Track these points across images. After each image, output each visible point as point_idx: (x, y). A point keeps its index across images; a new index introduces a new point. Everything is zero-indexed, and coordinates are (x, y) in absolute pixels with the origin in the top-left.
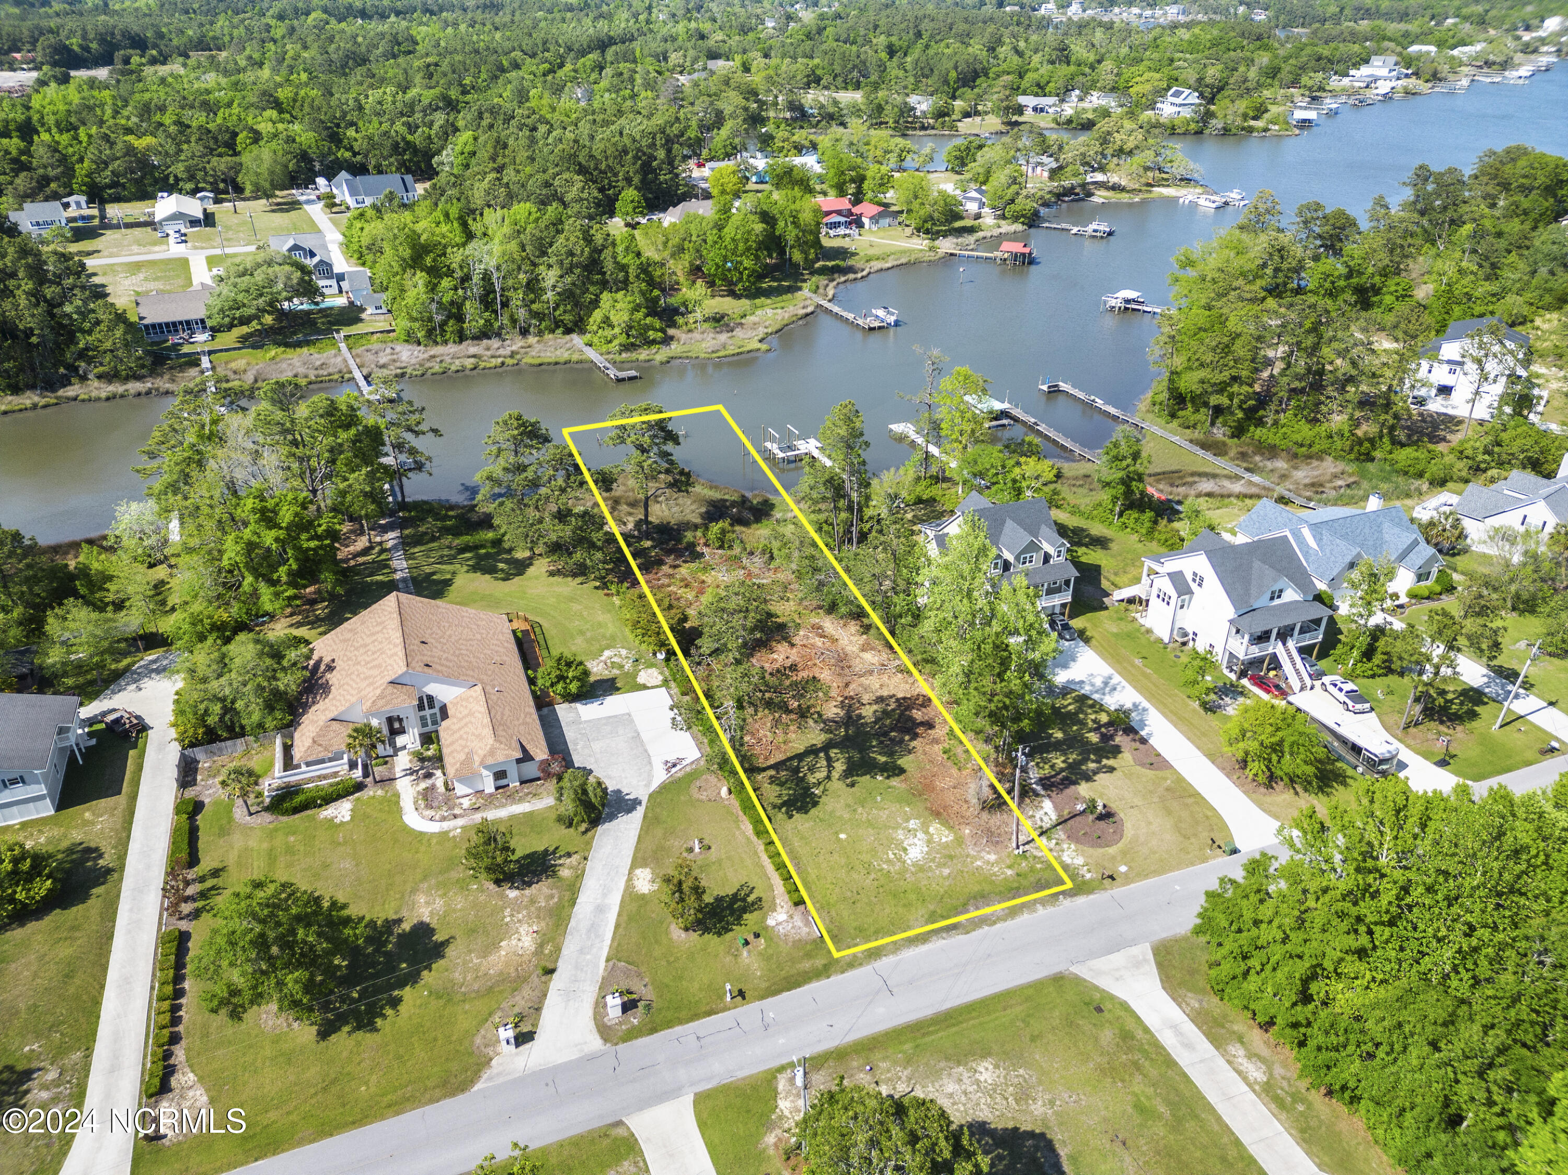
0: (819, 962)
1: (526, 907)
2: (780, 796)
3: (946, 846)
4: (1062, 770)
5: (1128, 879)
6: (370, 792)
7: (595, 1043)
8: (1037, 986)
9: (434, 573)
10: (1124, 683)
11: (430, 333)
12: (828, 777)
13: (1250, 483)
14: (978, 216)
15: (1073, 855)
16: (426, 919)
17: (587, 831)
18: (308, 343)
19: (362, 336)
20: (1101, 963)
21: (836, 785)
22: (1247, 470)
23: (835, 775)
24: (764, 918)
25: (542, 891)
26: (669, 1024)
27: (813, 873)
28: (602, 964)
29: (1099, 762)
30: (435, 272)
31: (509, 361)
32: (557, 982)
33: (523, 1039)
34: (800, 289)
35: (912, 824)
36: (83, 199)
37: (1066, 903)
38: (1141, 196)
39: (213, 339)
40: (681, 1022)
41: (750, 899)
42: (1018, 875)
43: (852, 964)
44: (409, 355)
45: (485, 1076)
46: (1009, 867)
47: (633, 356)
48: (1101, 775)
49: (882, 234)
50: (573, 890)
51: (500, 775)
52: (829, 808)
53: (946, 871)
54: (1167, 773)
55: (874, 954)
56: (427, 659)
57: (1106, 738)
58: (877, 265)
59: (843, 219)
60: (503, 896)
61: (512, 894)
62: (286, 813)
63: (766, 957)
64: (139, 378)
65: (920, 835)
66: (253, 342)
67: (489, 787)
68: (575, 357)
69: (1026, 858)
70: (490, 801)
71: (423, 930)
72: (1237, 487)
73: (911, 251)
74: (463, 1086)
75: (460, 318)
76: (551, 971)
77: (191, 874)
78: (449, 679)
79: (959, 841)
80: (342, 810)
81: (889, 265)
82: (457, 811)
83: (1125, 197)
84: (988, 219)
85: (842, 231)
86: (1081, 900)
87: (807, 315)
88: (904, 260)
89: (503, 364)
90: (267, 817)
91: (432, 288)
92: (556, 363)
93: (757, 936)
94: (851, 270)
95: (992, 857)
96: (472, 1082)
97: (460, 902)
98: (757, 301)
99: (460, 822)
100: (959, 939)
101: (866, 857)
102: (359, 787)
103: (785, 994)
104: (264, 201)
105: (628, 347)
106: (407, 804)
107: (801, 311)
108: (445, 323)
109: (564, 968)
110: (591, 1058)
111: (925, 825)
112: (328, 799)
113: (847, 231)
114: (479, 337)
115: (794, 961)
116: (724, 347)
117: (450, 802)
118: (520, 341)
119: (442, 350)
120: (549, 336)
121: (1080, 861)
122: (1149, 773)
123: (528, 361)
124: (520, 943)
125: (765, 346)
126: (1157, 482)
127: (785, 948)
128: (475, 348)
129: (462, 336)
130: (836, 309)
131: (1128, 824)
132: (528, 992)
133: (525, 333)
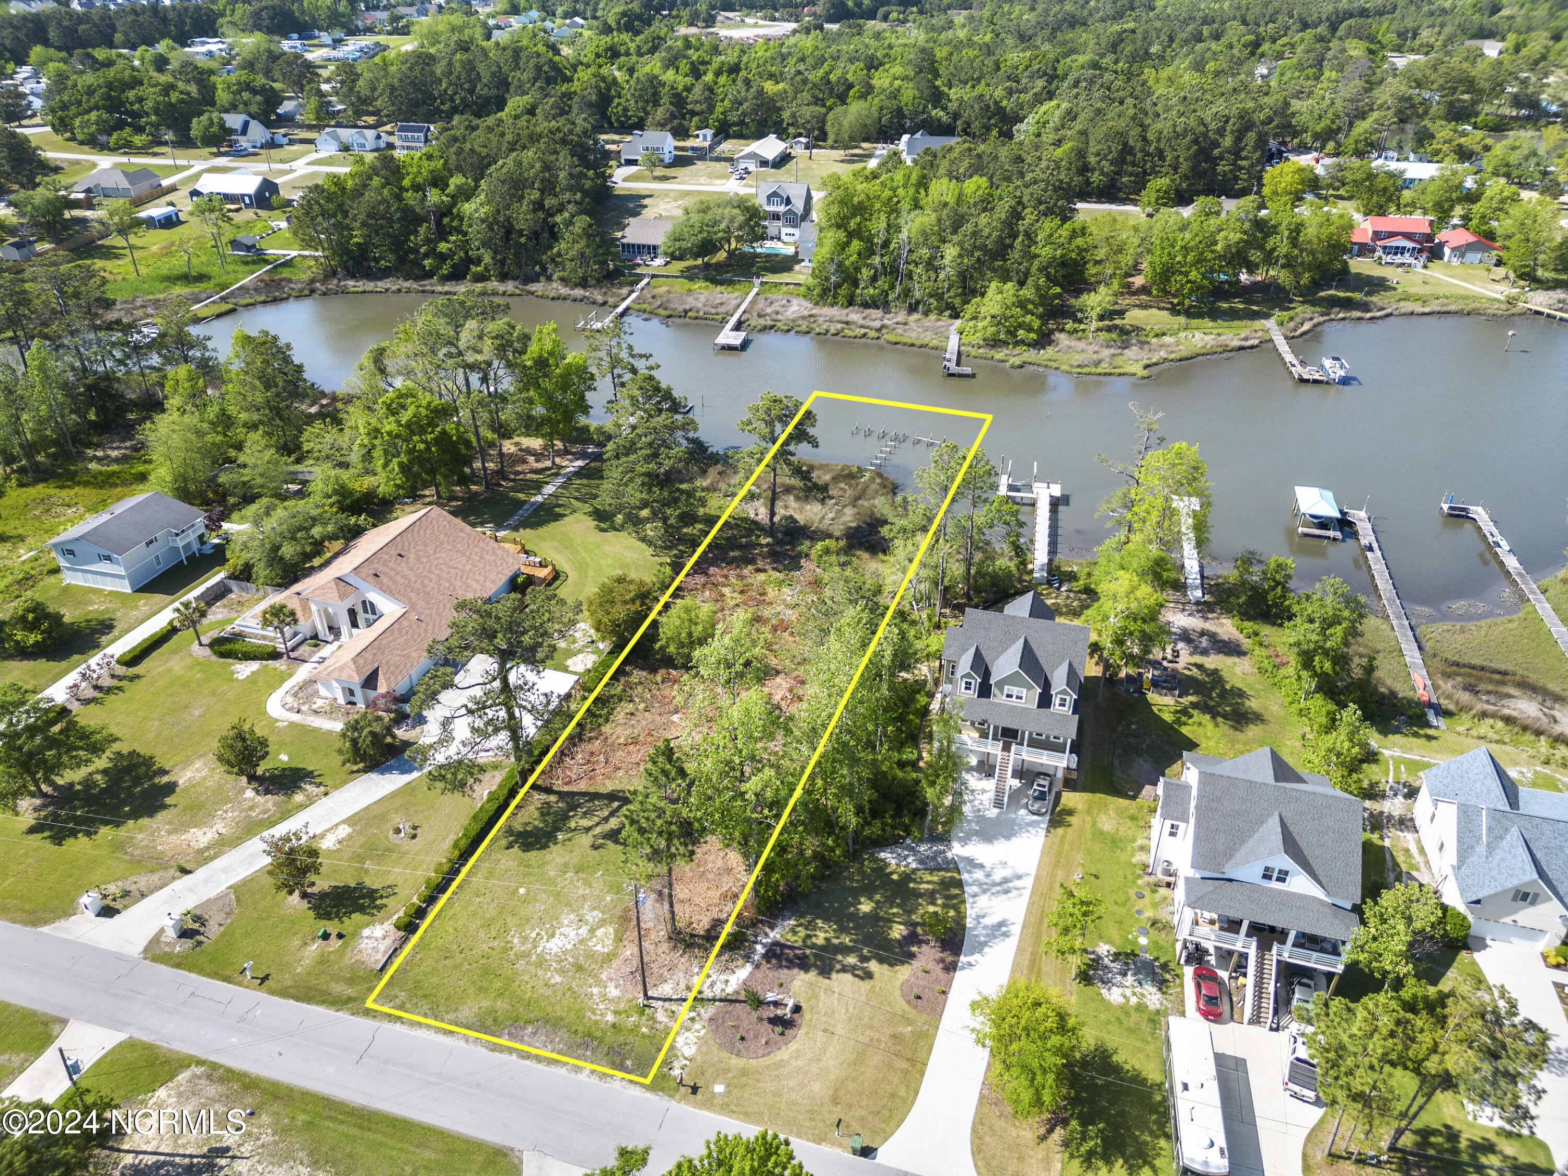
0: (350, 991)
1: (241, 811)
2: (527, 824)
3: (592, 955)
4: (814, 946)
5: (710, 1104)
6: (280, 665)
7: (138, 948)
9: (560, 506)
10: (1027, 893)
11: (825, 292)
12: (588, 829)
16: (181, 782)
17: (358, 771)
18: (730, 283)
19: (777, 285)
20: (558, 1169)
21: (586, 840)
23: (598, 830)
24: (367, 925)
25: (269, 802)
26: (191, 968)
27: (457, 908)
28: (223, 888)
29: (864, 959)
31: (873, 334)
32: (180, 883)
33: (107, 912)
34: (1267, 316)
35: (593, 916)
39: (667, 263)
40: (201, 971)
41: (378, 902)
42: (614, 1026)
43: (372, 1011)
44: (796, 309)
45: (57, 924)
46: (615, 1013)
47: (992, 353)
48: (848, 977)
49: (1461, 271)
50: (284, 815)
51: (350, 692)
52: (548, 857)
53: (558, 979)
54: (921, 1019)
57: (913, 938)
58: (1407, 307)
59: (1409, 245)
60: (243, 791)
61: (249, 794)
62: (218, 653)
63: (323, 960)
64: (583, 285)
65: (584, 931)
67: (341, 701)
68: (934, 343)
69: (642, 1013)
70: (330, 710)
71: (171, 788)
73: (1475, 298)
74: (35, 923)
75: (855, 284)
76: (185, 871)
77: (122, 671)
79: (608, 958)
80: (245, 670)
81: (1427, 310)
82: (304, 708)
85: (1398, 259)
87: (1242, 348)
88: (1453, 308)
89: (864, 335)
90: (207, 651)
92: (912, 345)
93: (340, 936)
94: (1365, 307)
95: (615, 993)
96: (46, 922)
98: (1195, 322)
99: (295, 718)
101: (511, 922)
102: (275, 655)
103: (292, 1002)
104: (839, 151)
105: (994, 343)
106: (287, 685)
107: (1236, 343)
108: (838, 286)
109: (200, 874)
110: (119, 957)
111: (602, 923)
112: (248, 657)
113: (1412, 261)
114: (866, 305)
115: (334, 978)
116: (1097, 363)
117: (309, 699)
118: (901, 316)
119: (827, 311)
120: (933, 317)
121: (689, 1051)
122: (901, 1005)
123: (891, 337)
124: (201, 837)
125: (1145, 373)
126: (1448, 676)
127: (347, 961)
128: (855, 315)
129: (850, 303)
130: (1283, 347)
131: (793, 1046)
132: (155, 878)
133: (912, 309)
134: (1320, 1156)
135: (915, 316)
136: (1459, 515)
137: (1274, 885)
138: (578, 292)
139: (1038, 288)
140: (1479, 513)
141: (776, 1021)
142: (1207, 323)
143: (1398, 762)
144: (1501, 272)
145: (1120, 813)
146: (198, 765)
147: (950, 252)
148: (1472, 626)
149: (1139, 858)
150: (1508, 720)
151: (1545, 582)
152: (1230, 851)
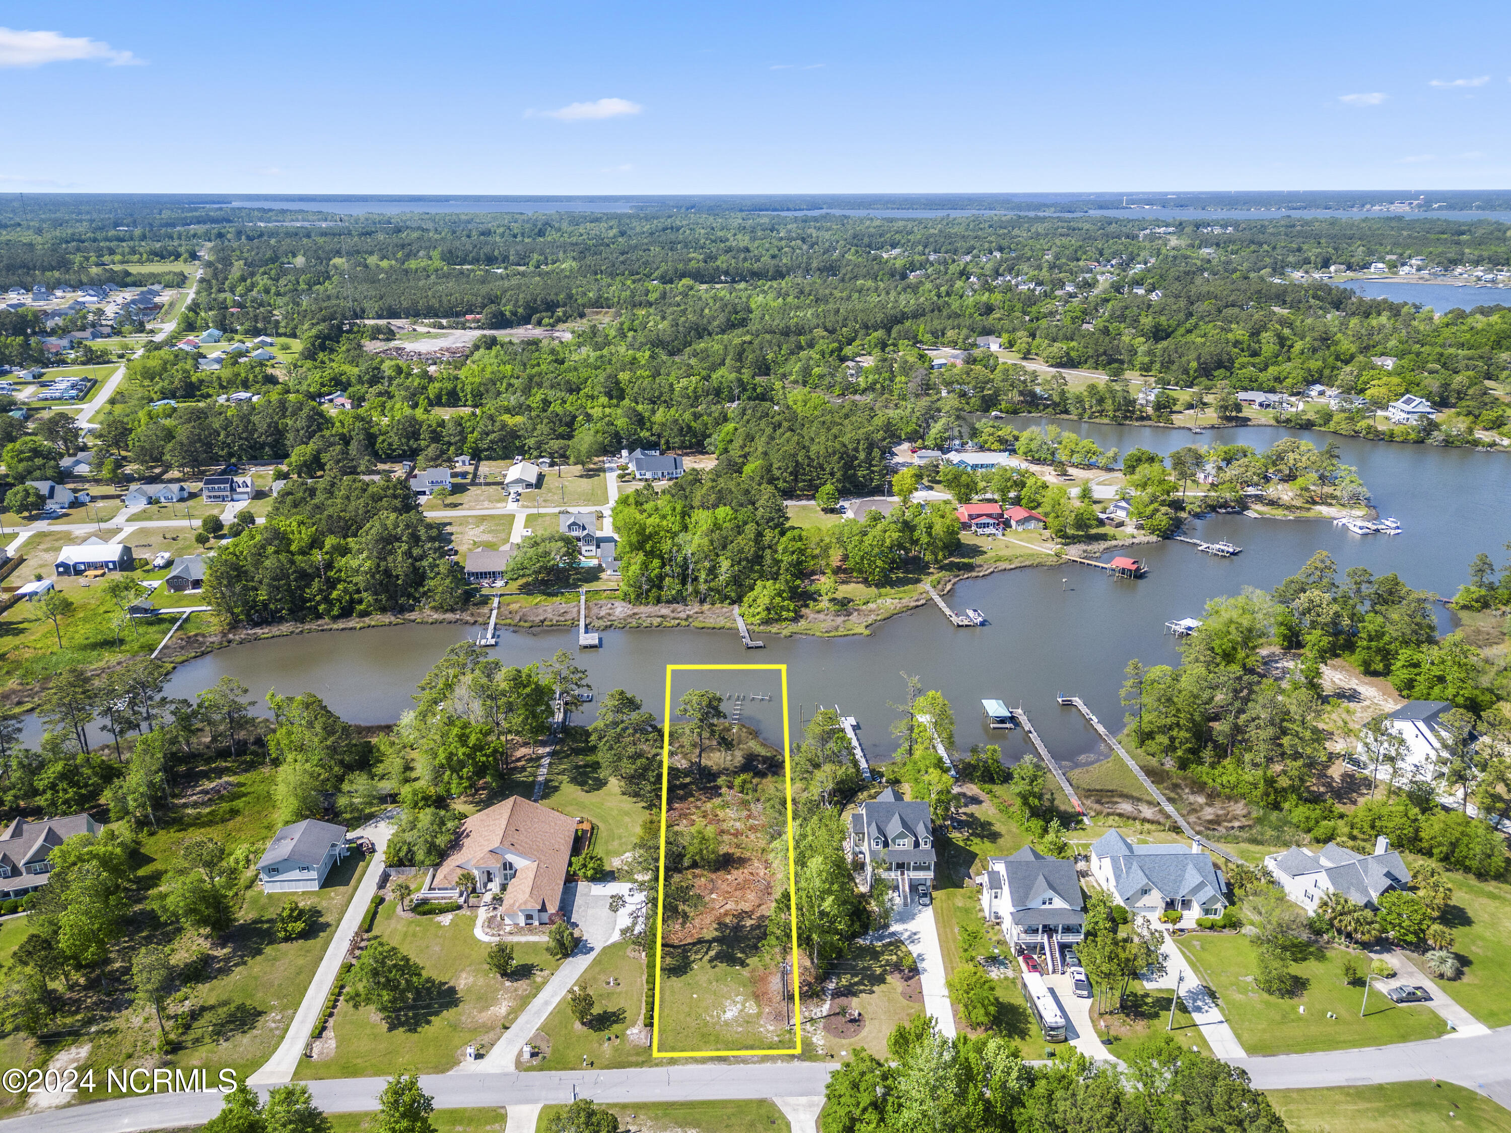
0: (641, 1059)
1: (511, 993)
2: (672, 964)
3: (750, 1015)
6: (465, 912)
7: (512, 1068)
8: (748, 1103)
11: (638, 596)
12: (702, 959)
13: (1162, 811)
14: (1121, 524)
15: (819, 1039)
16: (457, 986)
17: (560, 959)
18: (558, 593)
19: (597, 592)
20: (792, 1100)
22: (1170, 800)
23: (706, 958)
24: (625, 1029)
25: (522, 985)
26: (550, 1069)
27: (667, 1011)
28: (535, 1029)
29: (868, 986)
30: (650, 554)
31: (684, 623)
32: (508, 1034)
33: (479, 1056)
34: (922, 581)
35: (739, 999)
36: (467, 458)
37: (796, 1063)
38: (1298, 514)
39: (505, 585)
40: (556, 1069)
41: (622, 1017)
42: (780, 1041)
43: (659, 1063)
44: (621, 610)
45: (454, 1069)
46: (778, 1036)
47: (769, 628)
48: (864, 994)
49: (1024, 536)
50: (538, 988)
51: (529, 917)
52: (692, 977)
53: (740, 1029)
54: (916, 1005)
55: (672, 1062)
56: (514, 841)
57: (885, 973)
58: (1001, 565)
59: (991, 521)
60: (502, 984)
61: (508, 984)
62: (419, 914)
63: (616, 1050)
64: (453, 610)
65: (739, 1006)
66: (527, 590)
67: (522, 924)
68: (728, 625)
69: (791, 1033)
70: (519, 930)
72: (1148, 812)
73: (1038, 555)
74: (443, 1071)
75: (660, 588)
76: (507, 1028)
77: (365, 936)
78: (522, 854)
79: (759, 1015)
80: (446, 919)
81: (1013, 566)
82: (501, 932)
83: (1279, 514)
84: (1130, 529)
85: (987, 531)
86: (807, 1064)
87: (917, 607)
88: (1026, 563)
89: (679, 624)
90: (410, 915)
91: (645, 566)
92: (715, 628)
93: (617, 1037)
94: (976, 568)
95: (771, 1028)
96: (448, 1070)
97: (481, 981)
98: (883, 591)
99: (500, 939)
100: (724, 1067)
101: (700, 1011)
102: (459, 907)
103: (615, 1070)
104: (580, 467)
105: (767, 622)
106: (479, 922)
107: (913, 604)
108: (649, 590)
109: (514, 1028)
110: (506, 1075)
111: (746, 1001)
112: (443, 911)
113: (994, 531)
114: (669, 602)
115: (629, 1055)
116: (837, 628)
117: (500, 926)
118: (696, 608)
119: (643, 609)
120: (718, 605)
121: (821, 1043)
122: (905, 1002)
123: (696, 624)
124: (501, 1009)
125: (867, 632)
126: (1087, 797)
127: (628, 1047)
128: (665, 610)
129: (658, 601)
130: (942, 604)
131: (866, 1029)
132: (491, 1035)
133: (702, 601)
134: (1096, 1016)
135: (706, 607)
136: (1068, 705)
137: (1047, 906)
138: (449, 616)
139: (787, 582)
140: (1077, 701)
141: (853, 1021)
142: (888, 589)
143: (1078, 845)
144: (1047, 533)
145: (963, 896)
146: (464, 975)
147: (725, 564)
148: (1090, 768)
149: (980, 915)
150: (1120, 815)
151: (1119, 737)
152: (1026, 896)
